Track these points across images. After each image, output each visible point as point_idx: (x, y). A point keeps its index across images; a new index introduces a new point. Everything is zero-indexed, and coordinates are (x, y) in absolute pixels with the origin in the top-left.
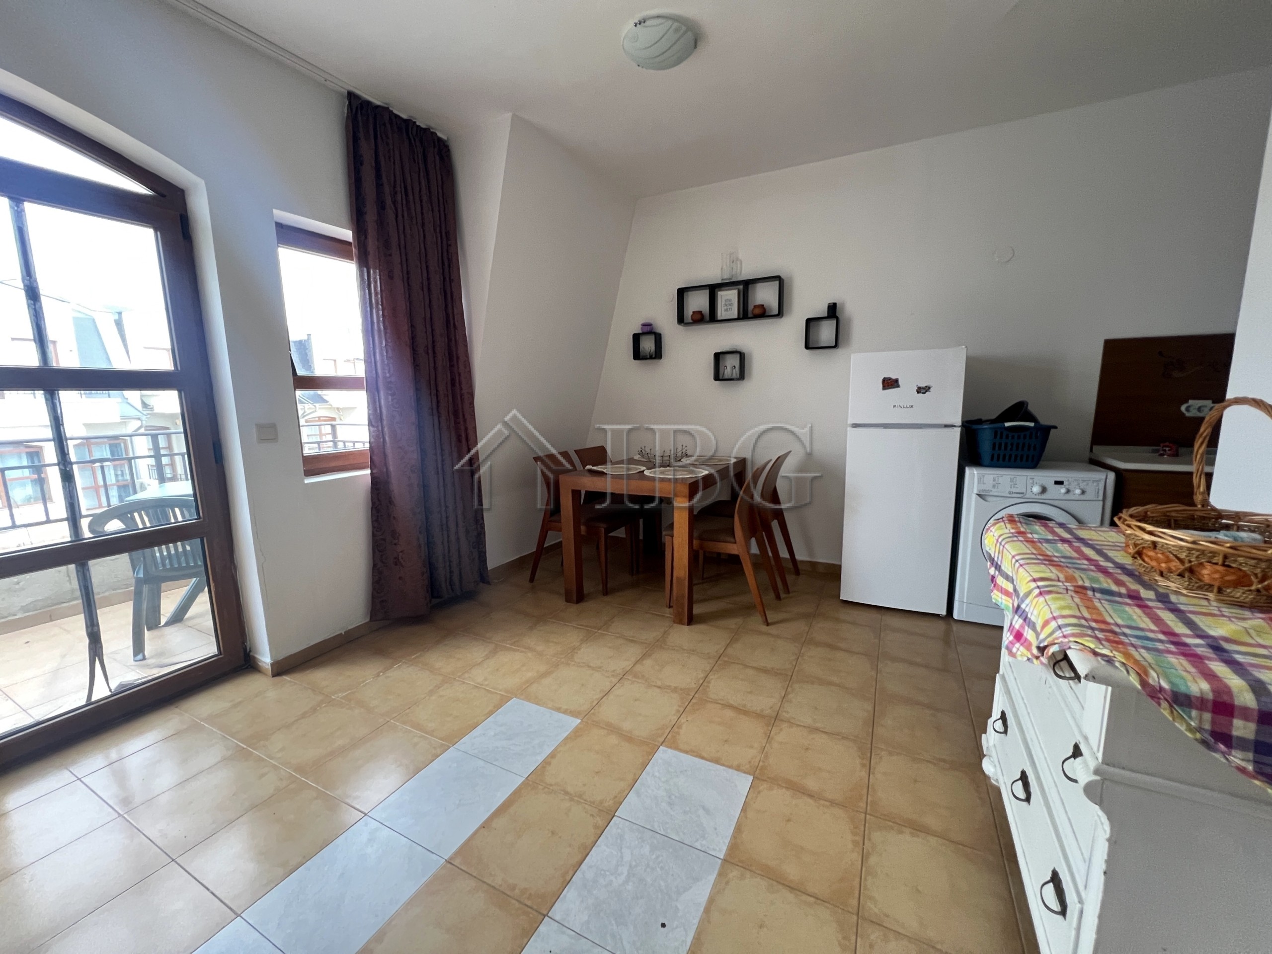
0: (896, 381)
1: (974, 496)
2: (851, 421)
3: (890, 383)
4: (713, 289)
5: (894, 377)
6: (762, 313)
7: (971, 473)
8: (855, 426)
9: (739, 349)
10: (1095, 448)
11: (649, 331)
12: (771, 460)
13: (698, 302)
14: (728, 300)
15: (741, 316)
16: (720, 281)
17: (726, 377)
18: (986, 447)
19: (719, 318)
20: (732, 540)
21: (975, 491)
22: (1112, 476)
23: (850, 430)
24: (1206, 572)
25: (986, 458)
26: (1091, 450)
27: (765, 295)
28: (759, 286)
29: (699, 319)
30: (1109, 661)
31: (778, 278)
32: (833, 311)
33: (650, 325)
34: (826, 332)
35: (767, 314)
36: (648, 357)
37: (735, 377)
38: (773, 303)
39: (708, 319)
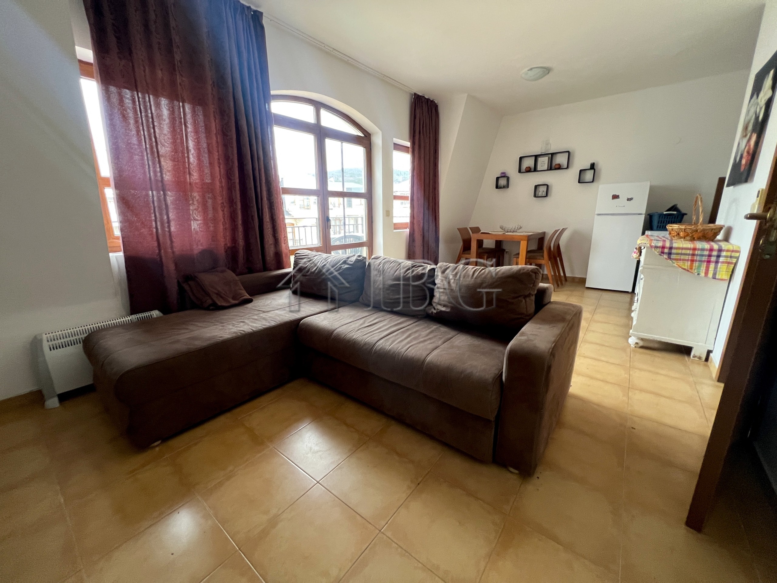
0: (618, 196)
2: (596, 213)
3: (615, 197)
4: (536, 157)
5: (617, 194)
6: (559, 167)
7: (647, 232)
8: (599, 215)
9: (546, 184)
11: (504, 175)
12: (559, 230)
13: (529, 163)
14: (543, 162)
15: (549, 168)
16: (540, 153)
17: (539, 196)
18: (655, 223)
19: (538, 170)
20: (542, 258)
23: (596, 216)
24: (682, 234)
25: (655, 227)
27: (561, 160)
28: (559, 155)
29: (529, 170)
31: (569, 152)
32: (593, 166)
33: (504, 173)
34: (589, 176)
35: (561, 168)
36: (502, 187)
37: (543, 196)
38: (564, 163)
39: (533, 170)
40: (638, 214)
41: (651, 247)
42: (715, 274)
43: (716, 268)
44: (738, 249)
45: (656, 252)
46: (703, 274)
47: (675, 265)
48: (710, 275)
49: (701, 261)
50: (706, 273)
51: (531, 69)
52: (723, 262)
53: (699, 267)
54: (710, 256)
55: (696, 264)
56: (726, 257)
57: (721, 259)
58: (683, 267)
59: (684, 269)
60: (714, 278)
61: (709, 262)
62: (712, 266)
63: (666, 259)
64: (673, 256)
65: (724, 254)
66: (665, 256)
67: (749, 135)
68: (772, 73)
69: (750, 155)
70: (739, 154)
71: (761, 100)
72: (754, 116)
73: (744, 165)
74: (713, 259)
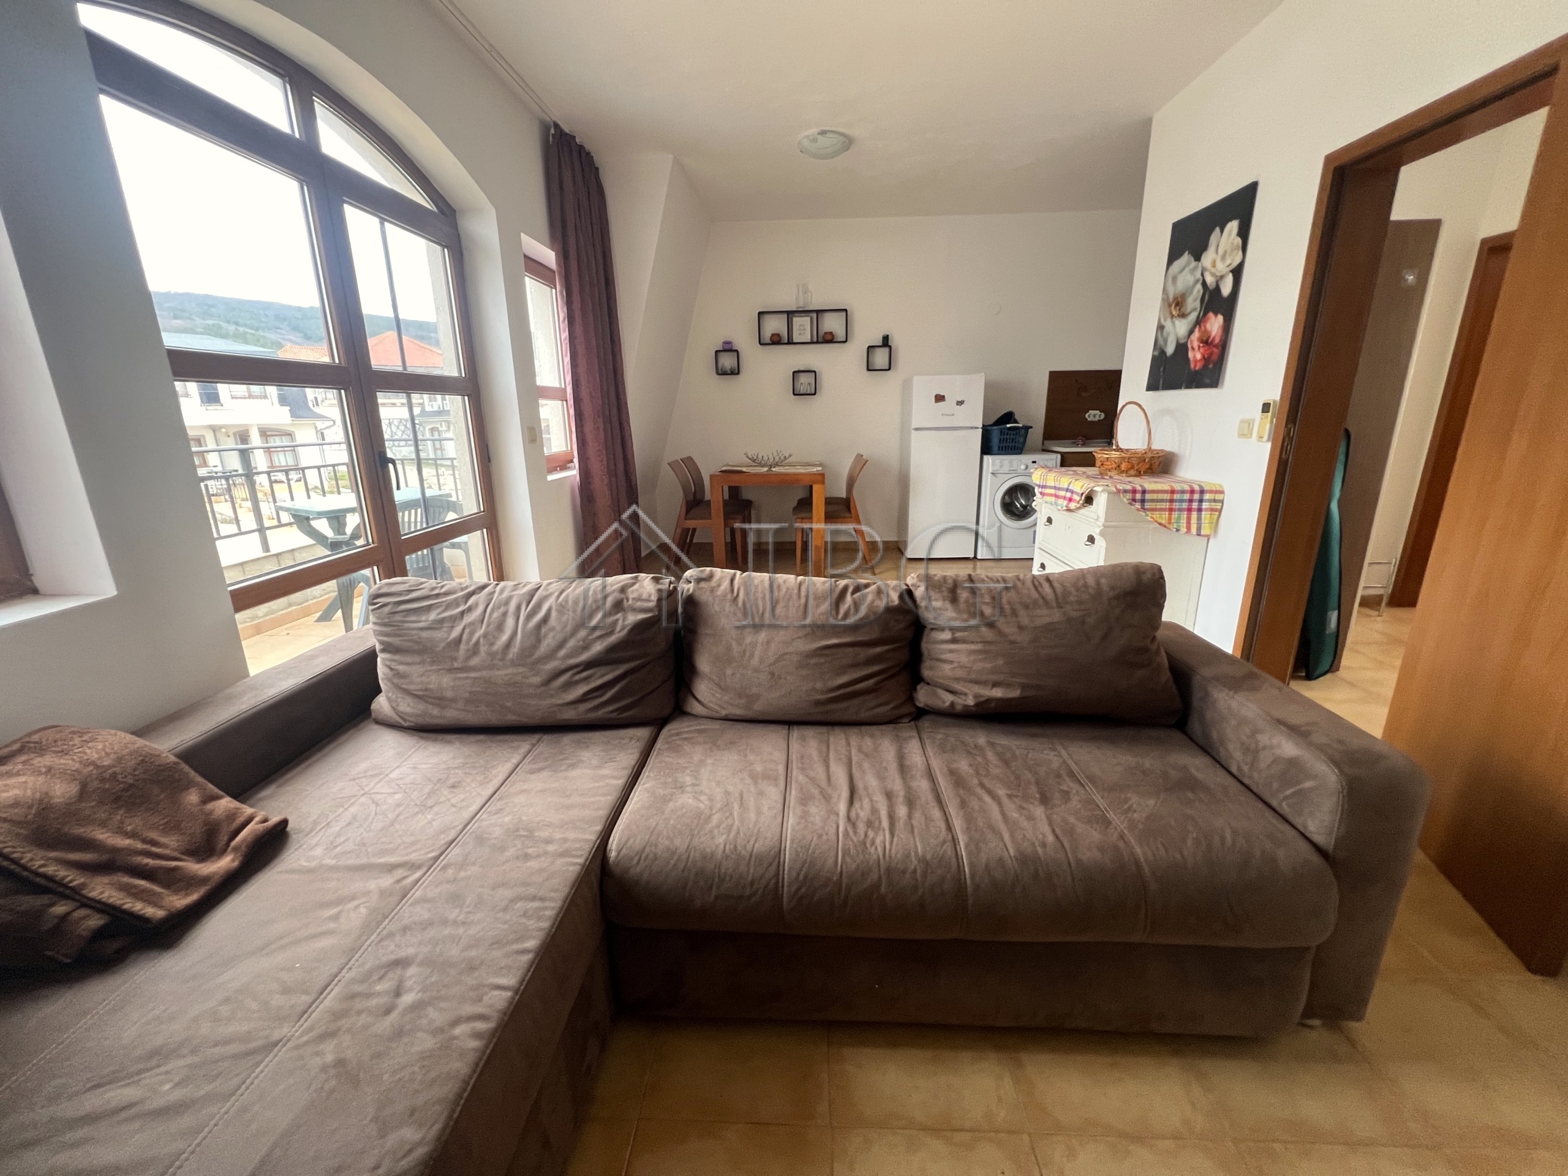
0: (943, 397)
1: (990, 475)
2: (913, 426)
3: (940, 398)
4: (790, 314)
5: (942, 394)
6: (828, 339)
7: (986, 457)
8: (917, 429)
9: (812, 369)
10: (1045, 442)
11: (728, 348)
13: (775, 325)
14: (803, 328)
15: (815, 339)
16: (795, 309)
17: (802, 392)
18: (993, 442)
19: (795, 341)
21: (991, 471)
22: (1059, 456)
23: (913, 431)
24: (1123, 466)
25: (995, 448)
26: (1043, 444)
27: (833, 324)
28: (828, 315)
29: (776, 340)
30: (1107, 485)
31: (846, 310)
32: (886, 342)
33: (729, 343)
34: (880, 358)
35: (834, 340)
36: (729, 372)
37: (809, 392)
38: (840, 334)
39: (786, 341)
40: (972, 428)
41: (1119, 491)
42: (1199, 529)
43: (1199, 519)
44: (1221, 489)
45: (1125, 500)
46: (1184, 530)
47: (1149, 518)
48: (1194, 530)
49: (1180, 510)
50: (1189, 528)
51: (823, 133)
52: (1206, 510)
53: (1179, 518)
54: (1191, 501)
55: (1175, 515)
56: (1210, 501)
57: (1205, 505)
58: (1160, 521)
59: (1160, 524)
60: (1199, 534)
61: (1190, 510)
62: (1194, 515)
63: (1138, 510)
64: (1147, 505)
65: (1207, 496)
66: (1138, 505)
67: (1193, 316)
68: (1233, 226)
69: (1216, 346)
70: (1169, 342)
71: (1214, 265)
72: (1199, 287)
73: (1200, 360)
74: (1195, 505)
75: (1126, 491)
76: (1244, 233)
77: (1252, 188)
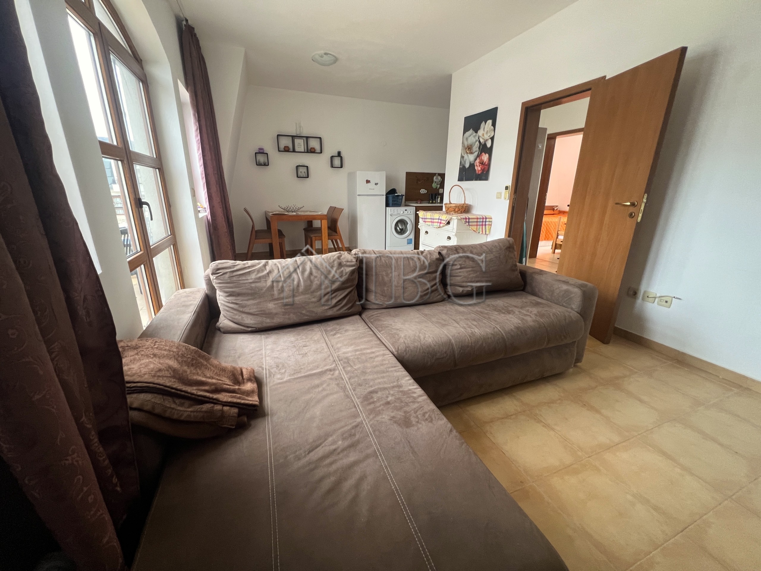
0: (370, 181)
1: (389, 215)
3: (368, 182)
4: (293, 137)
5: (369, 180)
6: (312, 151)
7: (387, 208)
8: (359, 195)
9: (306, 165)
11: (261, 152)
13: (285, 142)
14: (300, 144)
15: (306, 151)
16: (296, 135)
17: (301, 176)
18: (391, 202)
19: (296, 151)
21: (390, 214)
22: (415, 208)
23: (358, 196)
24: (456, 210)
25: (391, 205)
26: (405, 203)
27: (314, 144)
28: (312, 140)
29: (286, 150)
30: (457, 217)
31: (320, 138)
32: (339, 154)
33: (262, 149)
34: (337, 162)
35: (315, 152)
36: (263, 164)
37: (305, 176)
38: (318, 149)
39: (292, 151)
40: (381, 195)
41: (461, 218)
42: (486, 232)
43: (485, 228)
44: (490, 217)
45: (463, 222)
46: (481, 232)
47: (470, 228)
48: (484, 233)
49: (480, 225)
50: (482, 232)
52: (487, 225)
53: (479, 228)
54: (483, 222)
55: (478, 227)
56: (488, 221)
57: (487, 223)
58: (474, 229)
59: (474, 231)
60: (486, 234)
61: (482, 225)
62: (484, 226)
63: (467, 225)
64: (470, 224)
65: (487, 220)
66: (467, 224)
67: (476, 154)
68: (490, 122)
69: (486, 165)
70: (466, 163)
71: (483, 135)
72: (478, 143)
73: (480, 170)
74: (484, 223)
75: (464, 219)
76: (494, 125)
77: (496, 109)
